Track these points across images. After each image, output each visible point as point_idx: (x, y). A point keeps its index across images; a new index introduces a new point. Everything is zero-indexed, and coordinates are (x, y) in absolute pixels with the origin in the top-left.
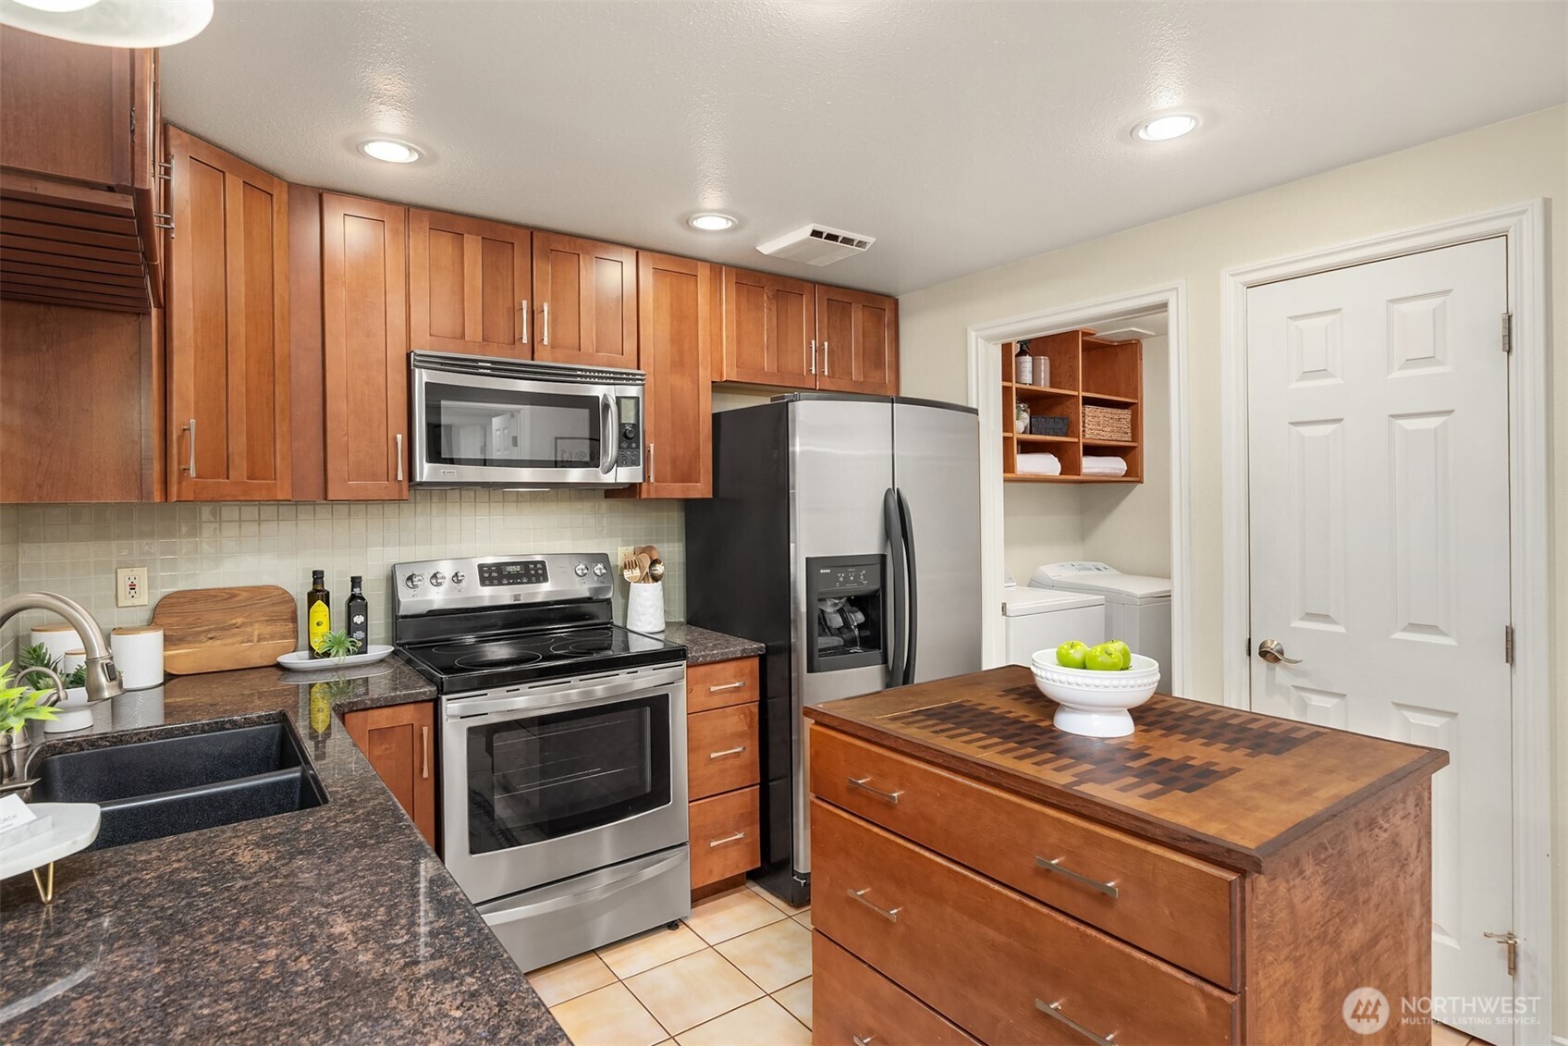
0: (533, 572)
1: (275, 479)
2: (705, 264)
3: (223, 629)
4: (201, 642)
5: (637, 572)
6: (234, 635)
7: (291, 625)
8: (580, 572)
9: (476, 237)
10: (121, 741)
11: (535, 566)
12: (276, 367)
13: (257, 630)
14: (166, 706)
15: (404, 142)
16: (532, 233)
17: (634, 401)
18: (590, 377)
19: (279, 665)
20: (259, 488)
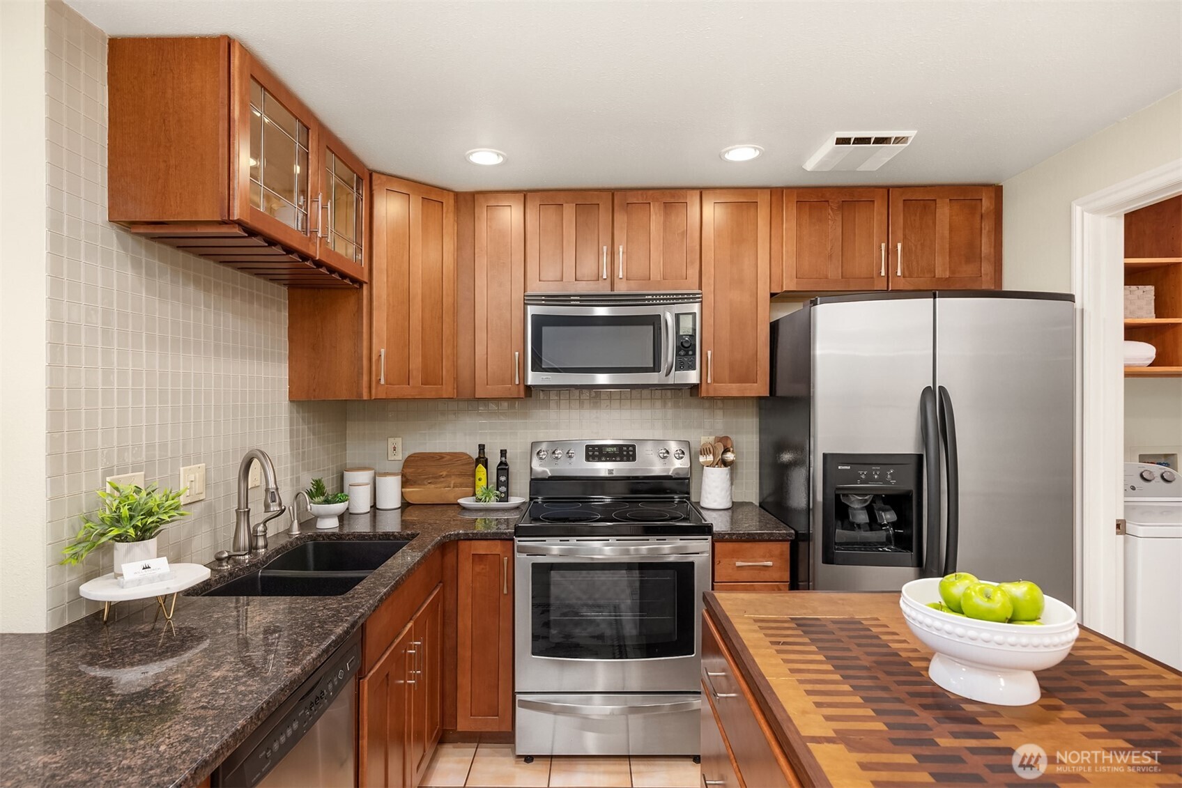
0: (625, 453)
1: (442, 384)
2: (765, 190)
3: (436, 478)
4: (424, 485)
5: (710, 458)
6: (442, 482)
7: (472, 479)
8: (661, 455)
9: (571, 204)
10: (341, 538)
11: (628, 449)
12: (444, 312)
13: (453, 481)
14: (402, 521)
15: (494, 150)
16: (613, 195)
17: (690, 317)
18: (656, 300)
19: (458, 504)
20: (430, 390)
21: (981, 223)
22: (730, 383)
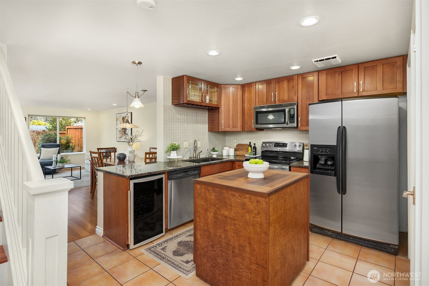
1: (237, 128)
2: (316, 72)
4: (240, 151)
6: (243, 151)
7: (248, 150)
9: (265, 84)
11: (285, 144)
13: (245, 150)
16: (275, 80)
17: (293, 109)
18: (285, 105)
19: (245, 156)
20: (234, 130)
21: (397, 70)
22: (306, 126)
